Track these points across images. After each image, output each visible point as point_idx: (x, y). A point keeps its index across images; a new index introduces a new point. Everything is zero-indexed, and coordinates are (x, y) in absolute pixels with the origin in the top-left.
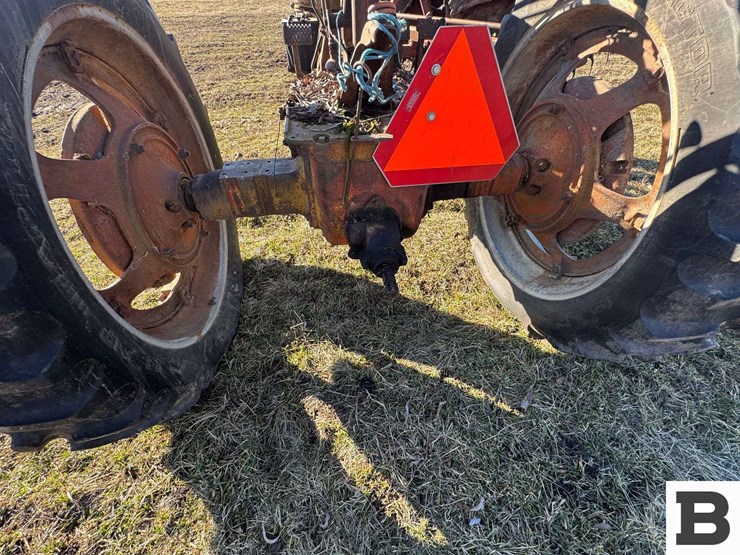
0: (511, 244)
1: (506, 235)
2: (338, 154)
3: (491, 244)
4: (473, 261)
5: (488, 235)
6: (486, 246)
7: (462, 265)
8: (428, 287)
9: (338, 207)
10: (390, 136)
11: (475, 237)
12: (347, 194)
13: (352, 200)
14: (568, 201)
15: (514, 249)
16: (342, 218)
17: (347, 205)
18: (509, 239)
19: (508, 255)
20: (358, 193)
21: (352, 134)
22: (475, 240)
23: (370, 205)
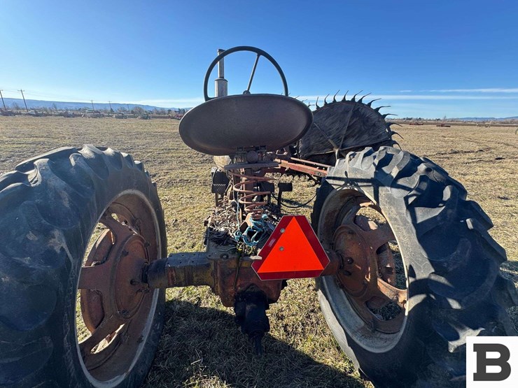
0: (342, 299)
1: (339, 293)
2: (233, 264)
3: (330, 298)
4: (320, 308)
5: (327, 291)
6: (327, 299)
7: (312, 311)
8: (290, 329)
9: (231, 290)
10: (260, 258)
11: (320, 291)
12: (236, 283)
13: (239, 286)
14: (366, 285)
15: (344, 303)
16: (233, 295)
17: (236, 288)
18: (341, 295)
19: (341, 307)
20: (242, 282)
21: (241, 256)
22: (320, 293)
23: (249, 290)
